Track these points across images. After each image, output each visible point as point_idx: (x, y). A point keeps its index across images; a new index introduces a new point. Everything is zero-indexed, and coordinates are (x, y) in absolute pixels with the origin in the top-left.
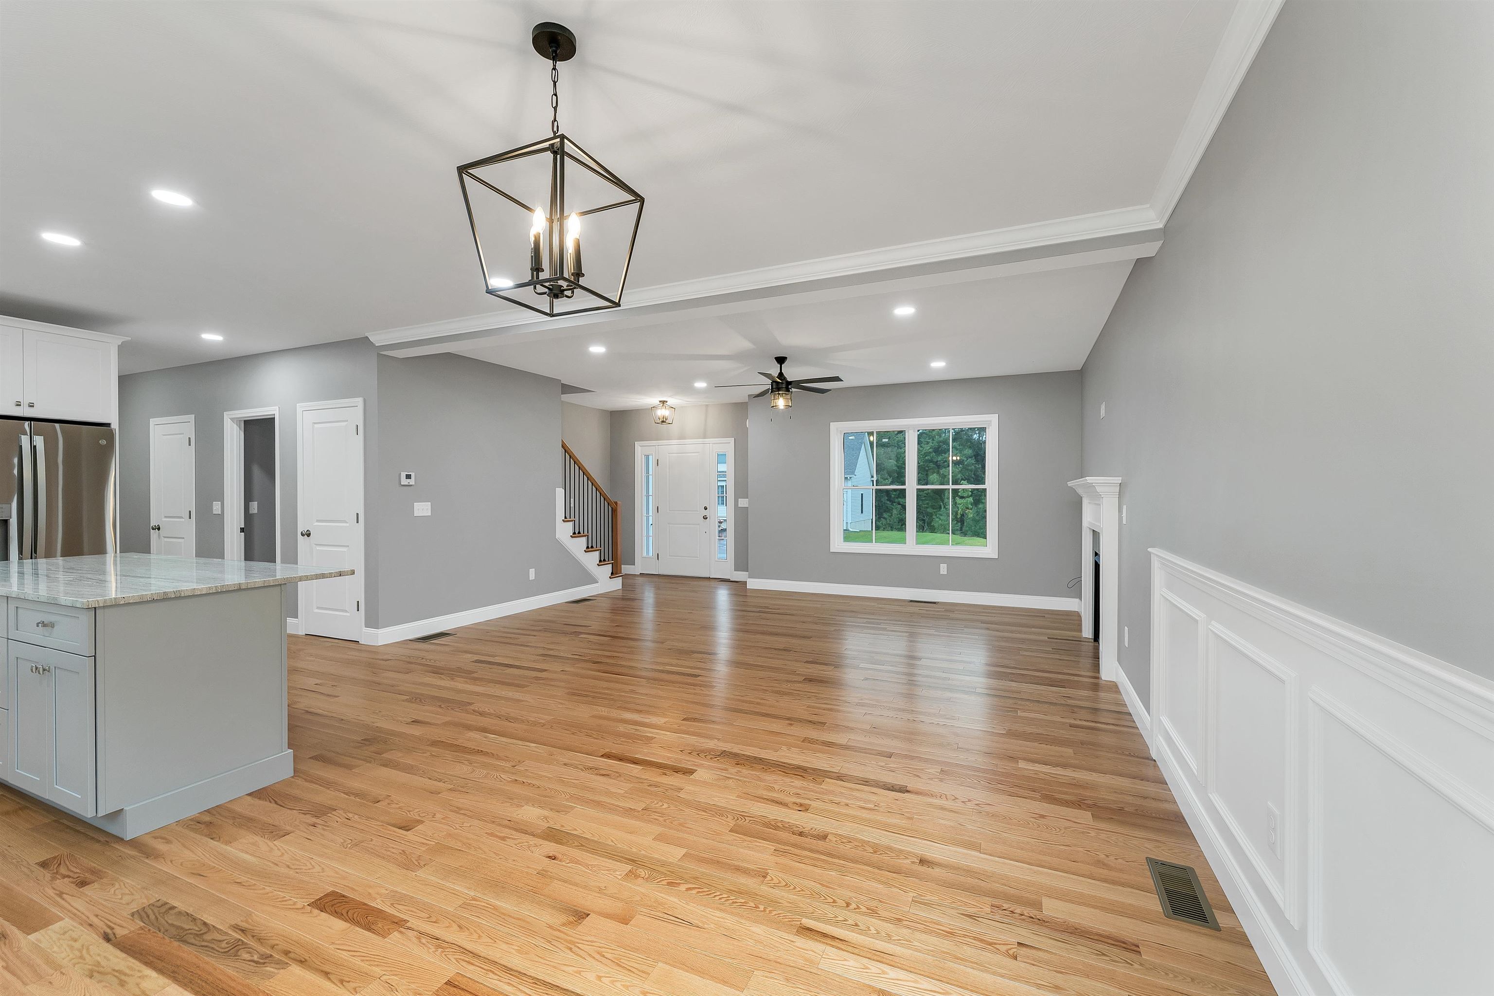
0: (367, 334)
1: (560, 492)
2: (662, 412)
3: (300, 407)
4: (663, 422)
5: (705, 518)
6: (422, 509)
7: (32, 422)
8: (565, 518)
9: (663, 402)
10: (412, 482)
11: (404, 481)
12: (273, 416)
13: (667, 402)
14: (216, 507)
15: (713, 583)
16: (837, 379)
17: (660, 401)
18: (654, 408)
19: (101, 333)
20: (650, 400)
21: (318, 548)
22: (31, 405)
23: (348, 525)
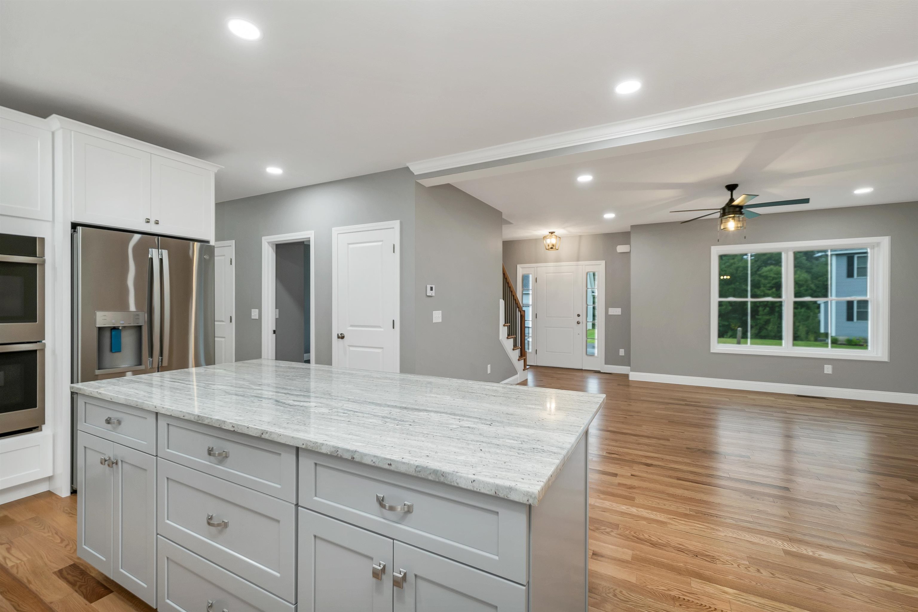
0: (408, 165)
1: (502, 302)
2: (552, 241)
3: (335, 231)
4: (552, 248)
5: (578, 323)
6: (437, 316)
7: (159, 237)
8: (506, 323)
9: (552, 233)
10: (433, 293)
11: (429, 293)
12: (309, 239)
13: (554, 232)
14: (255, 314)
15: (585, 374)
16: (806, 201)
17: (550, 233)
18: (545, 238)
19: (205, 161)
20: (541, 231)
21: (352, 349)
22: (157, 223)
23: (382, 330)
